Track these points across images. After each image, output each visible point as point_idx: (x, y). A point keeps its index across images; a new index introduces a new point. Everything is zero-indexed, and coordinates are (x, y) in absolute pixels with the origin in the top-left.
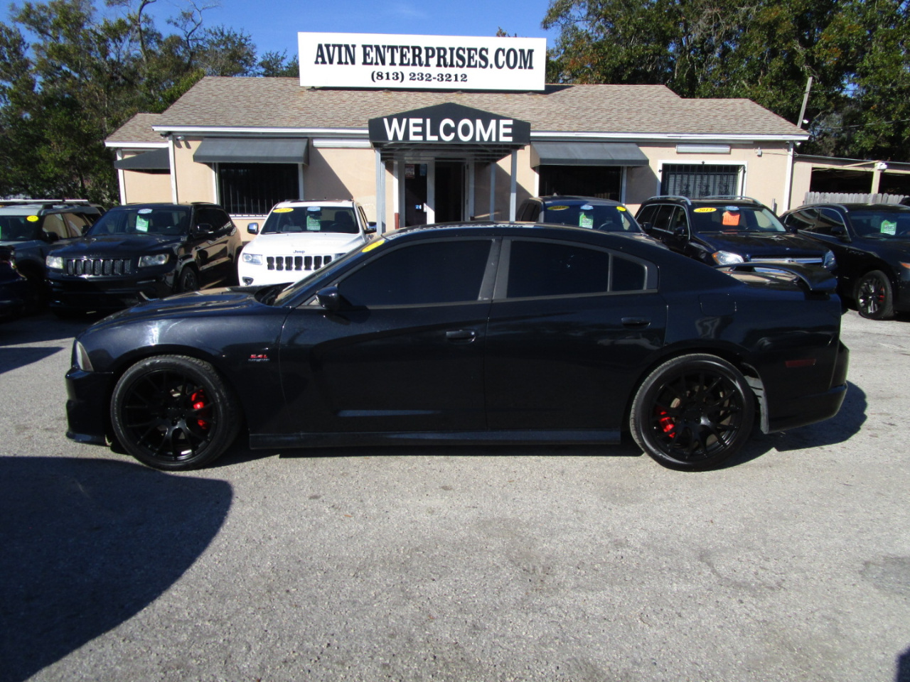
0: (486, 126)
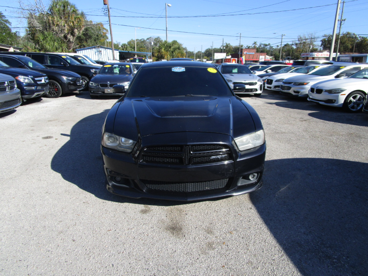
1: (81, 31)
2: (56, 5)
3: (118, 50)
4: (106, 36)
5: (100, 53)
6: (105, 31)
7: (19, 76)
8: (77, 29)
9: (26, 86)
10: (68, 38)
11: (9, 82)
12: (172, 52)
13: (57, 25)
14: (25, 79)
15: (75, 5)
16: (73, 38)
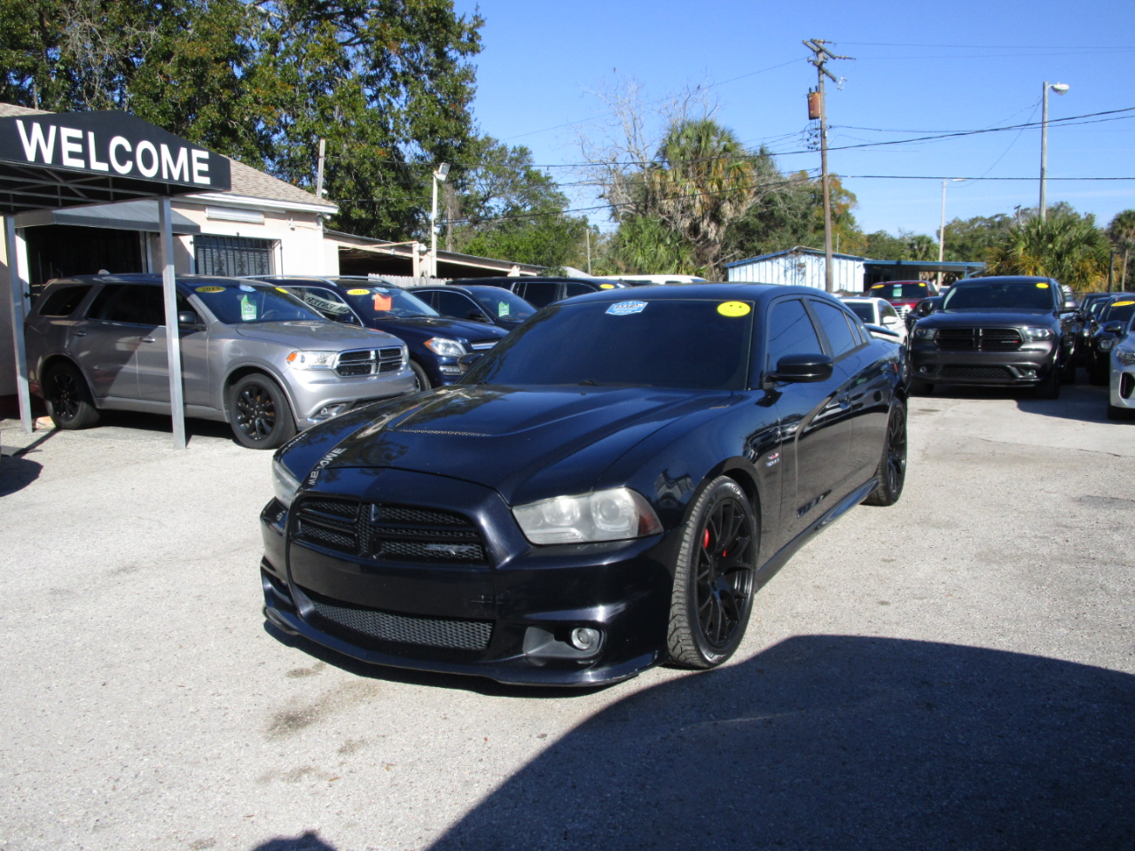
0: (175, 157)
1: (743, 209)
2: (678, 138)
3: (859, 260)
4: (848, 215)
5: (799, 271)
6: (845, 198)
7: (434, 339)
8: (730, 202)
9: (446, 364)
10: (702, 230)
11: (381, 351)
12: (1059, 256)
13: (676, 196)
14: (448, 346)
15: (731, 132)
16: (718, 231)
